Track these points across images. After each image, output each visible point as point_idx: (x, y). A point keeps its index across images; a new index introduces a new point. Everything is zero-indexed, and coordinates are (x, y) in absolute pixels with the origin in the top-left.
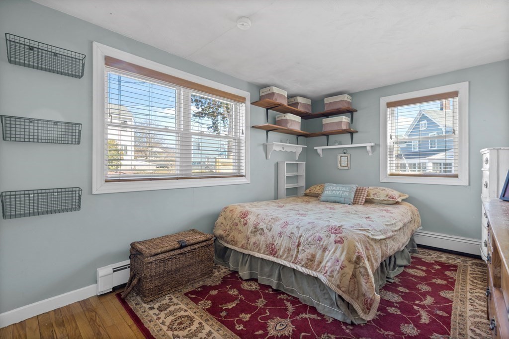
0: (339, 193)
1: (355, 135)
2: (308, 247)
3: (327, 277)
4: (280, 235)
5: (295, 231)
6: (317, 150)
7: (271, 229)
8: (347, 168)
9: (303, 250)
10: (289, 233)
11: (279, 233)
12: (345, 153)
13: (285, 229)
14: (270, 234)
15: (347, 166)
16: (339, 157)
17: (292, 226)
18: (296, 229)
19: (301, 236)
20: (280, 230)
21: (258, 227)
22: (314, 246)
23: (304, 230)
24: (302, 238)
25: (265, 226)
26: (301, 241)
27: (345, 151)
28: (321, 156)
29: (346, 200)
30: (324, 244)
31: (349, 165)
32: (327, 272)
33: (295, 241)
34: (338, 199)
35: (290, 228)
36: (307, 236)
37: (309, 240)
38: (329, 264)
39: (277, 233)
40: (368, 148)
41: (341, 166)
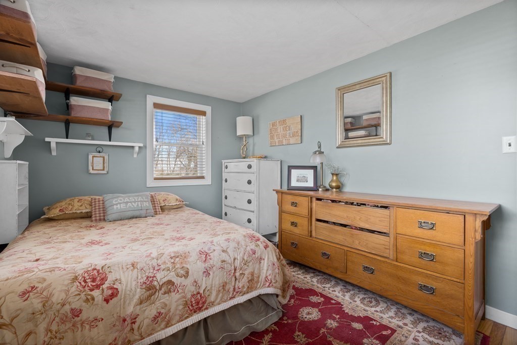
0: (138, 205)
1: (114, 130)
2: (246, 267)
3: (274, 284)
4: (207, 273)
5: (224, 256)
6: (50, 142)
7: (187, 273)
8: (105, 172)
9: (241, 274)
10: (220, 263)
11: (204, 272)
12: (99, 152)
13: (211, 262)
14: (188, 282)
15: (103, 170)
16: (90, 157)
17: (216, 253)
18: (224, 254)
19: (235, 259)
20: (203, 265)
21: (155, 283)
22: (251, 263)
23: (234, 251)
24: (236, 260)
25: (173, 274)
26: (236, 266)
27: (99, 149)
28: (54, 153)
29: (148, 211)
30: (259, 254)
31: (106, 169)
32: (271, 281)
33: (229, 269)
34: (137, 213)
35: (216, 258)
36: (241, 255)
37: (245, 258)
38: (270, 272)
39: (201, 273)
40: (137, 149)
41: (93, 169)
